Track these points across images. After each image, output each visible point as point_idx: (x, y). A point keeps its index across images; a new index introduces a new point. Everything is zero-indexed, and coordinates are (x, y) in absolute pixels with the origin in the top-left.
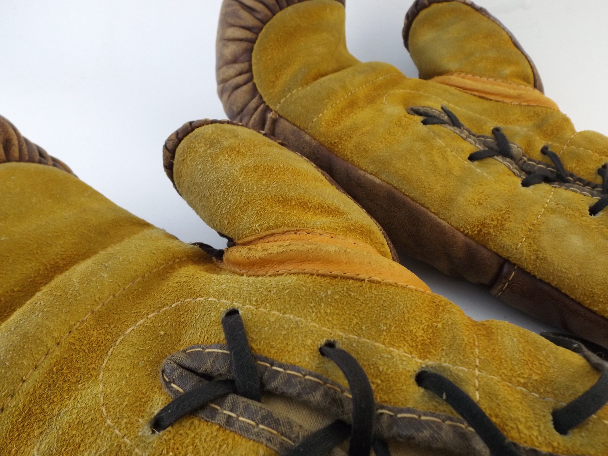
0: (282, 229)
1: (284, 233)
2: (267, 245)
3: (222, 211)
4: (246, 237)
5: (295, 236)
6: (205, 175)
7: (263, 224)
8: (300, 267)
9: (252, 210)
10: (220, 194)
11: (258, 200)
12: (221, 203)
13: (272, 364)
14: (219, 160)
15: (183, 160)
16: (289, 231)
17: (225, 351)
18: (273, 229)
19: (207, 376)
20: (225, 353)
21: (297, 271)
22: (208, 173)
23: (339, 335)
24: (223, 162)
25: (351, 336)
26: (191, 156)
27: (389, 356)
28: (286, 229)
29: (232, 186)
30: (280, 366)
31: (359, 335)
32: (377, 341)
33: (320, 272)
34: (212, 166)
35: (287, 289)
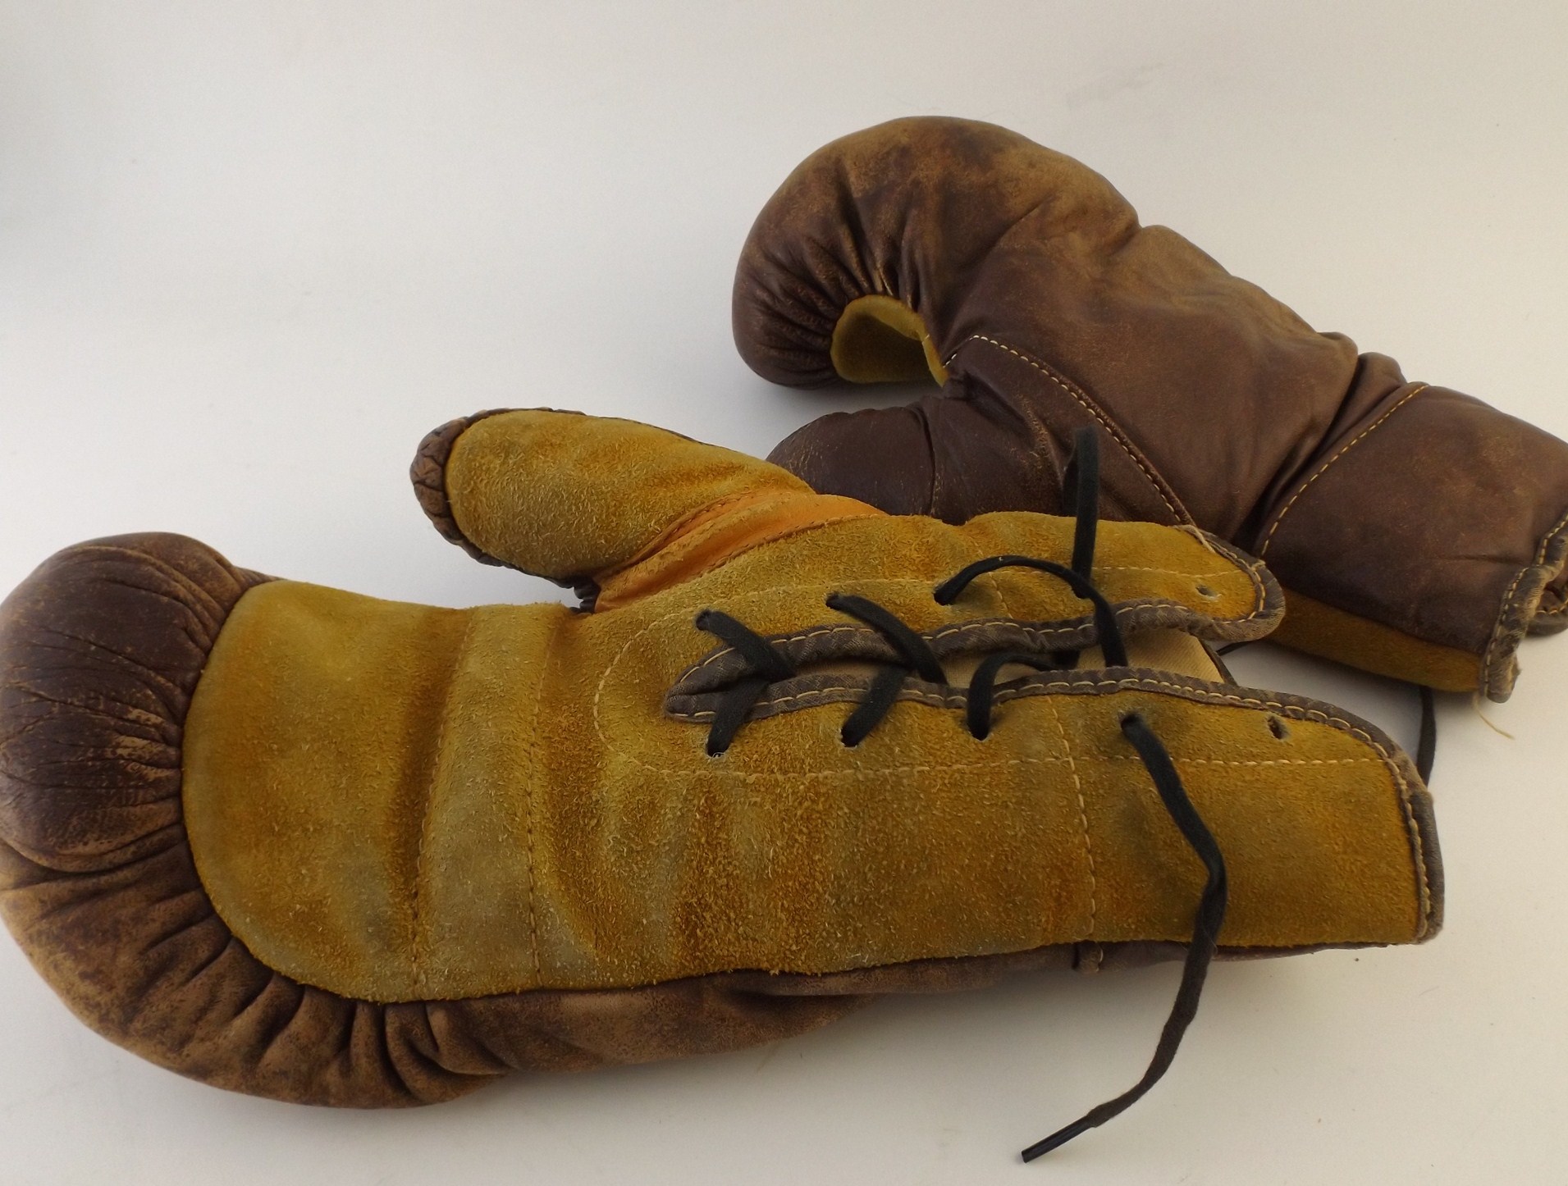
0: (688, 514)
1: (695, 517)
2: (684, 540)
3: (586, 530)
4: (644, 546)
5: (710, 515)
6: (528, 496)
7: (660, 519)
8: (740, 545)
9: (631, 508)
10: (570, 509)
11: (630, 494)
12: (579, 521)
13: (789, 638)
14: (534, 467)
15: (471, 492)
16: (700, 511)
17: (729, 650)
18: (676, 519)
19: (724, 686)
20: (731, 651)
21: (738, 552)
22: (532, 490)
23: (836, 586)
24: (542, 467)
25: (848, 582)
26: (482, 480)
27: (899, 587)
28: (694, 511)
29: (582, 492)
30: (798, 634)
31: (856, 579)
32: (878, 578)
33: (768, 538)
34: (530, 478)
35: (747, 567)
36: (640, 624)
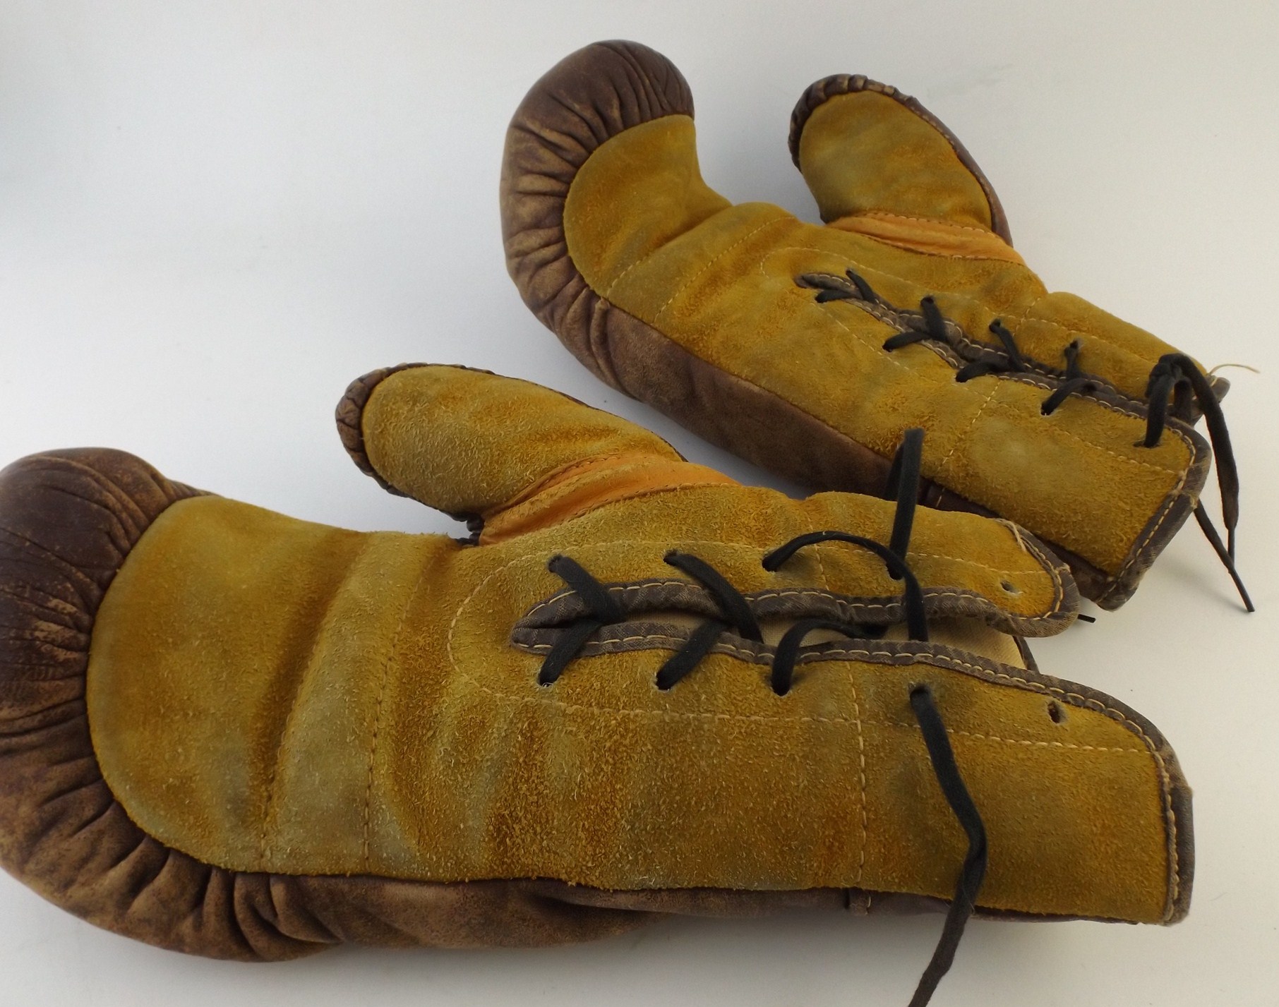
0: (559, 468)
1: (565, 471)
2: (552, 490)
3: (472, 474)
4: (519, 492)
5: (578, 470)
6: (427, 440)
7: (534, 470)
8: (600, 499)
9: (512, 459)
10: (460, 454)
11: (513, 446)
12: (467, 465)
13: (625, 586)
14: (436, 415)
15: (381, 432)
16: (570, 467)
17: (572, 592)
18: (549, 471)
19: (564, 623)
20: (573, 593)
21: (598, 505)
22: (431, 435)
23: (676, 545)
24: (443, 416)
25: (688, 542)
26: (391, 423)
27: (733, 551)
28: (565, 465)
29: (472, 441)
30: (634, 584)
31: (695, 539)
32: (715, 541)
33: (625, 496)
34: (430, 425)
35: (601, 520)
36: (500, 562)
